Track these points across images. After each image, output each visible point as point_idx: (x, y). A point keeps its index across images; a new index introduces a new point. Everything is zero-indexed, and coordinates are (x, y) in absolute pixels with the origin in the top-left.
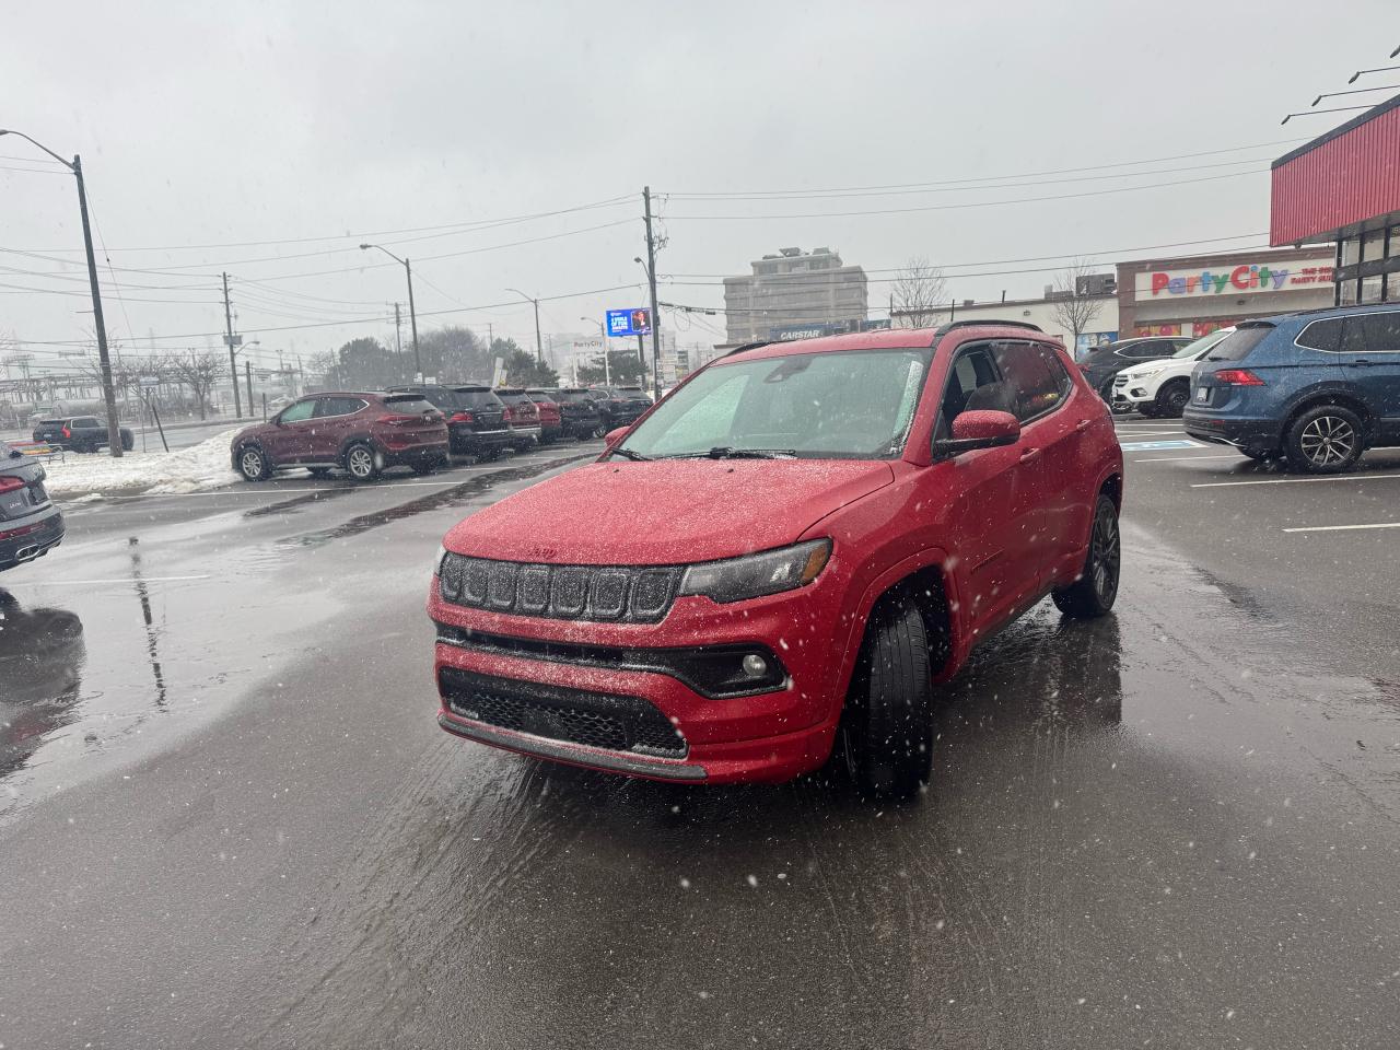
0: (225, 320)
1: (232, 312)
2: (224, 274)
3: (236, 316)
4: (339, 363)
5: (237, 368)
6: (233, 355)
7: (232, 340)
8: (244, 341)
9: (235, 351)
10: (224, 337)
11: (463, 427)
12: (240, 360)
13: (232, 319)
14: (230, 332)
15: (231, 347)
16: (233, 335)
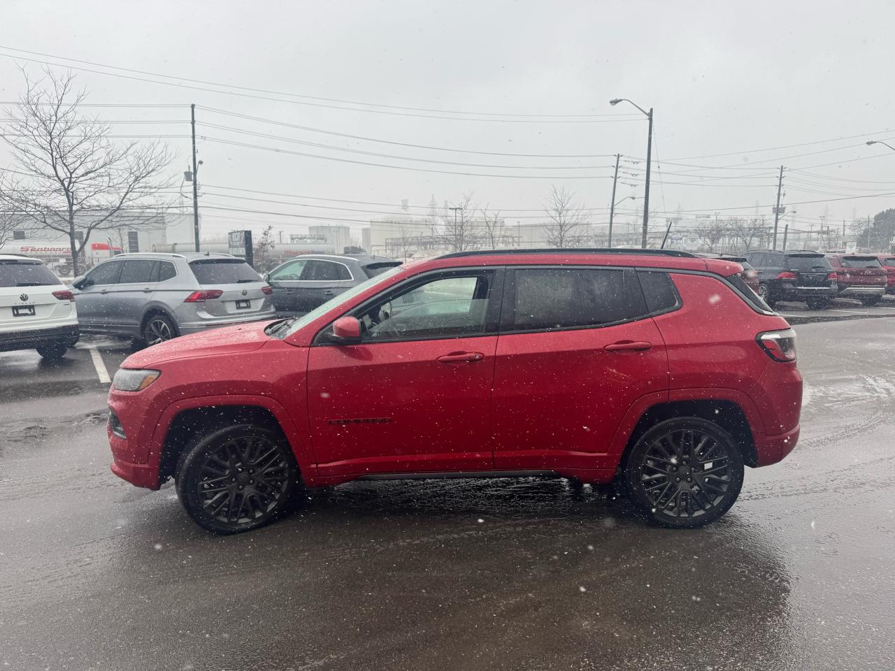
0: (777, 196)
1: (782, 192)
2: (782, 167)
3: (784, 195)
4: (873, 226)
5: (778, 229)
6: (777, 220)
7: (778, 210)
8: (786, 211)
9: (779, 217)
10: (773, 208)
11: (786, 282)
12: (782, 224)
13: (781, 197)
14: (778, 205)
15: (777, 215)
16: (780, 206)
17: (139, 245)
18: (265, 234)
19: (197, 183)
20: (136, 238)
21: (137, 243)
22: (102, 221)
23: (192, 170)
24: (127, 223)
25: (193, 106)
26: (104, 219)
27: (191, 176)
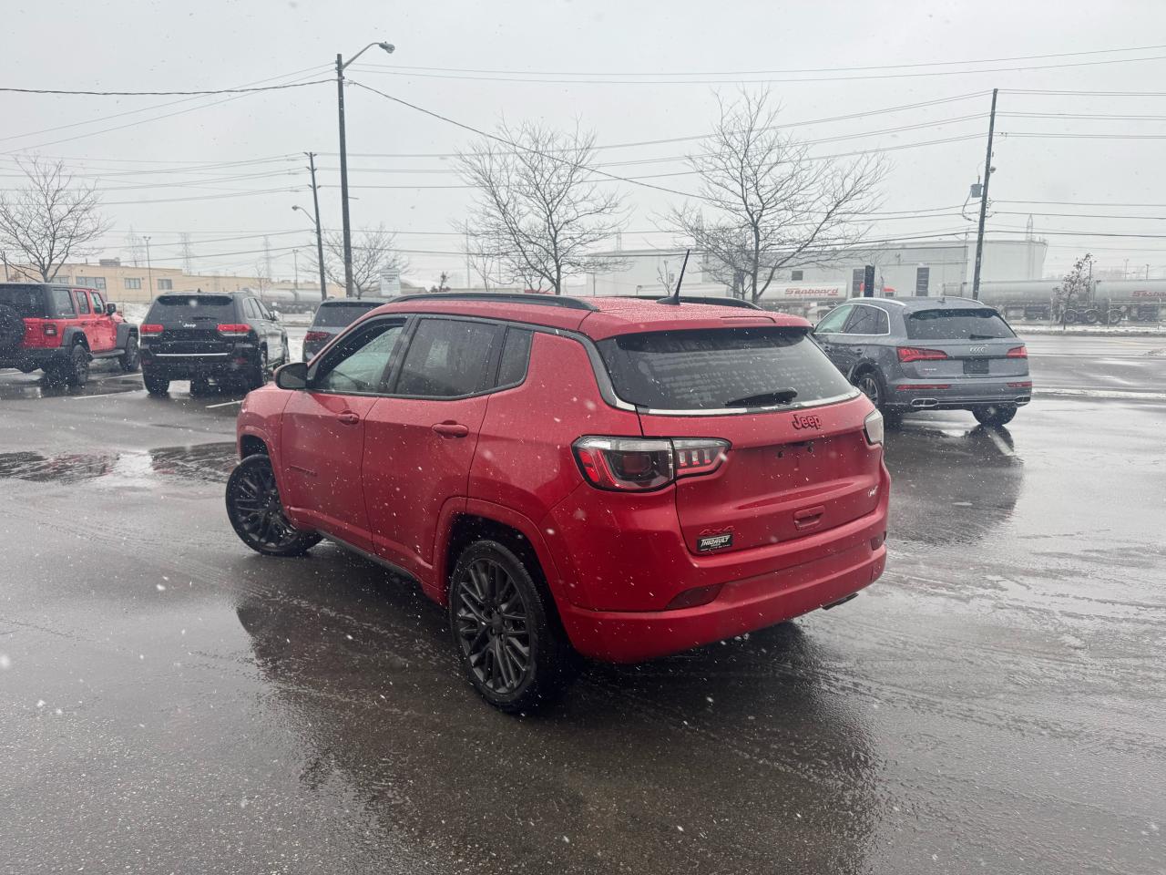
17: (929, 285)
18: (1078, 266)
19: (988, 199)
20: (927, 276)
21: (927, 282)
22: (789, 258)
23: (982, 182)
24: (813, 259)
25: (995, 92)
26: (792, 256)
27: (980, 191)
